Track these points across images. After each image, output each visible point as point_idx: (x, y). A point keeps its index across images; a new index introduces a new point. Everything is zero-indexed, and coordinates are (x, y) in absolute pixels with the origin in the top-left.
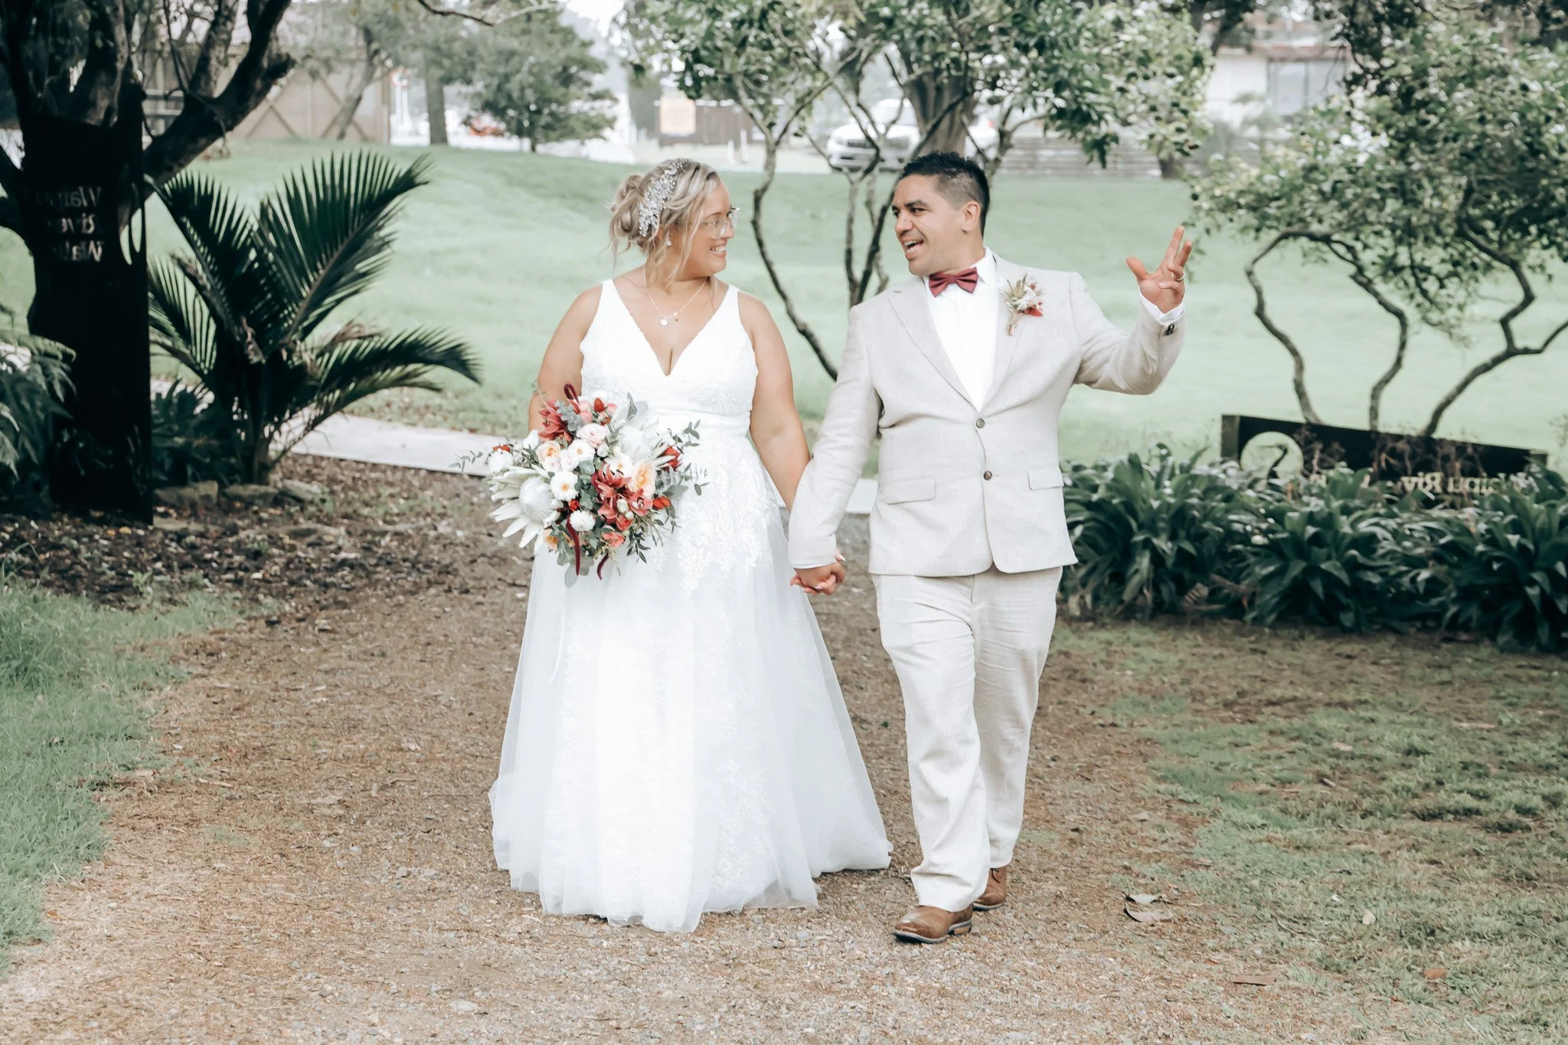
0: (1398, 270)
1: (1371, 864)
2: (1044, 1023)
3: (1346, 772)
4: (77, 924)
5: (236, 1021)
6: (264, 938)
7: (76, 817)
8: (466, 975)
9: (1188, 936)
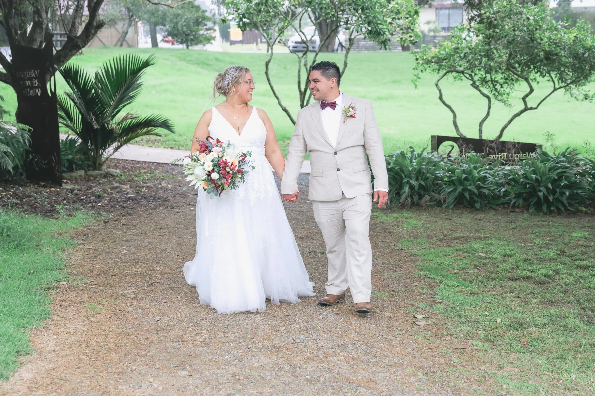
0: (487, 82)
1: (497, 299)
2: (391, 369)
3: (484, 264)
4: (42, 346)
5: (101, 383)
6: (109, 348)
7: (40, 302)
8: (183, 360)
9: (437, 330)
